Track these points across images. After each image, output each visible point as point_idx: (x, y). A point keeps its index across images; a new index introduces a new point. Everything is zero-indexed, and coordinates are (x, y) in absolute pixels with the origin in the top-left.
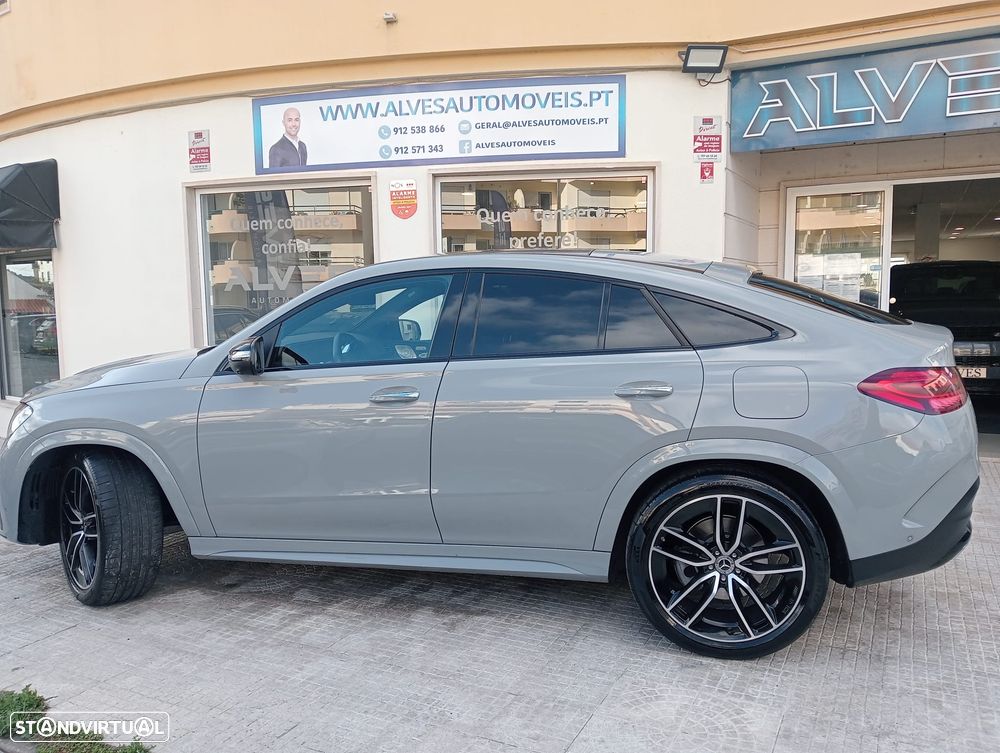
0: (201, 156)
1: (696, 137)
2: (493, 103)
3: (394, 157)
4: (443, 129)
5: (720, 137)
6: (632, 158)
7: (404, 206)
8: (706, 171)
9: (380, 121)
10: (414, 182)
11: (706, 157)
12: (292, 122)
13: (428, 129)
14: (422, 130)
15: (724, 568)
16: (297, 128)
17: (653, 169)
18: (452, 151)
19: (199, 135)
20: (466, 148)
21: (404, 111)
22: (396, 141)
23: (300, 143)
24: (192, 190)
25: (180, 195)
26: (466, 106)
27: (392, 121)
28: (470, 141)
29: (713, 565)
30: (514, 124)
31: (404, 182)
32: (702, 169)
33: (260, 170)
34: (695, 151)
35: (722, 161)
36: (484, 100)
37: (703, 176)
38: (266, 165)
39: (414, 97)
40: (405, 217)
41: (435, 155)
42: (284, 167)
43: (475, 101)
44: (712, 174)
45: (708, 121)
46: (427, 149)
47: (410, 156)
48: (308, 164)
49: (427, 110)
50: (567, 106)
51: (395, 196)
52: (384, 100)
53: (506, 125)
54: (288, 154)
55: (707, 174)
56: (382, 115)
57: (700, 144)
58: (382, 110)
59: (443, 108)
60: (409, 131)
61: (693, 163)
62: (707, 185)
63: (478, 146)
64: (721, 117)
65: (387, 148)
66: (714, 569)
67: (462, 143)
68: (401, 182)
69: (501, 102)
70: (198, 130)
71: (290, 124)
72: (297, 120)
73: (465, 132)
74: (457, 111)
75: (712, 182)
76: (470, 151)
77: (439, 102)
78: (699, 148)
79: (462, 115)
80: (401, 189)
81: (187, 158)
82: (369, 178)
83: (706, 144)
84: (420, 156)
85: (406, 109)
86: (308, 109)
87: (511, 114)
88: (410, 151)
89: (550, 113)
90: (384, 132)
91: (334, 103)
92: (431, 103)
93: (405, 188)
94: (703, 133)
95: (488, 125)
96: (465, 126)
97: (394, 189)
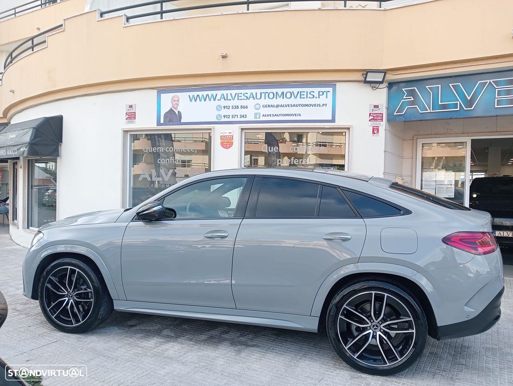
0: (131, 116)
1: (370, 114)
2: (271, 95)
3: (223, 120)
4: (247, 107)
5: (382, 114)
7: (227, 143)
8: (375, 130)
9: (217, 103)
10: (231, 131)
11: (376, 123)
12: (176, 102)
13: (240, 107)
14: (237, 107)
15: (375, 329)
16: (178, 105)
17: (349, 129)
18: (250, 118)
19: (131, 106)
20: (258, 116)
21: (228, 99)
22: (224, 112)
23: (179, 112)
24: (126, 132)
25: (120, 135)
26: (259, 97)
27: (223, 103)
28: (260, 113)
29: (370, 326)
30: (281, 106)
31: (227, 132)
32: (373, 129)
33: (159, 124)
34: (370, 121)
35: (383, 125)
36: (267, 94)
37: (374, 133)
38: (162, 121)
39: (234, 92)
40: (227, 148)
41: (243, 119)
42: (171, 123)
43: (263, 95)
44: (378, 132)
45: (376, 106)
46: (239, 116)
47: (231, 119)
48: (182, 122)
49: (240, 98)
50: (307, 98)
51: (223, 137)
52: (219, 93)
53: (278, 106)
54: (173, 117)
55: (376, 132)
56: (218, 100)
57: (373, 117)
58: (218, 97)
59: (247, 97)
60: (231, 107)
61: (369, 126)
62: (375, 137)
63: (263, 115)
64: (383, 105)
65: (220, 115)
66: (370, 329)
67: (256, 114)
69: (276, 95)
70: (131, 104)
71: (174, 103)
72: (178, 101)
73: (257, 109)
74: (254, 99)
75: (378, 136)
76: (259, 118)
77: (245, 95)
78: (372, 119)
79: (256, 101)
80: (226, 135)
81: (125, 117)
82: (211, 129)
83: (375, 117)
84: (236, 119)
85: (229, 97)
86: (183, 97)
87: (280, 101)
88: (231, 117)
89: (299, 101)
90: (219, 108)
91: (195, 94)
92: (242, 95)
93: (228, 134)
94: (374, 112)
95: (269, 106)
96: (257, 106)
97: (222, 135)
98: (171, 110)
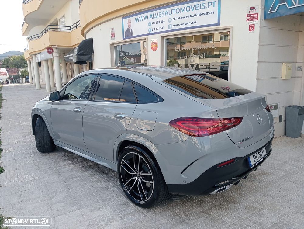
0: (113, 35)
1: (247, 15)
2: (178, 11)
3: (152, 32)
4: (164, 21)
5: (258, 14)
6: (223, 25)
8: (251, 28)
9: (149, 21)
10: (156, 39)
11: (252, 22)
12: (129, 23)
13: (160, 22)
14: (159, 22)
16: (131, 25)
18: (166, 29)
19: (112, 29)
20: (170, 27)
22: (153, 26)
23: (131, 30)
24: (112, 45)
25: (109, 46)
26: (170, 13)
27: (152, 20)
28: (171, 25)
29: (136, 175)
30: (184, 17)
31: (154, 40)
33: (123, 39)
34: (247, 20)
35: (257, 24)
36: (175, 10)
37: (250, 30)
38: (125, 37)
39: (157, 12)
40: (155, 51)
41: (162, 30)
42: (128, 37)
43: (173, 11)
44: (254, 29)
46: (160, 28)
47: (156, 31)
48: (133, 36)
49: (160, 16)
50: (200, 9)
51: (152, 44)
52: (149, 14)
53: (182, 18)
54: (129, 33)
55: (252, 29)
56: (149, 19)
58: (149, 17)
59: (164, 14)
60: (155, 23)
61: (246, 25)
62: (252, 34)
63: (173, 26)
64: (258, 6)
65: (150, 29)
67: (169, 26)
68: (153, 40)
69: (180, 10)
70: (112, 28)
71: (129, 24)
72: (130, 23)
73: (170, 22)
74: (168, 15)
75: (254, 32)
76: (171, 28)
78: (249, 19)
80: (154, 42)
81: (110, 36)
82: (146, 39)
83: (252, 17)
84: (159, 31)
85: (155, 16)
86: (133, 19)
87: (183, 14)
88: (156, 29)
89: (195, 12)
90: (150, 24)
92: (161, 13)
93: (154, 41)
94: (250, 13)
95: (176, 19)
96: (170, 20)
97: (152, 42)
98: (128, 29)
